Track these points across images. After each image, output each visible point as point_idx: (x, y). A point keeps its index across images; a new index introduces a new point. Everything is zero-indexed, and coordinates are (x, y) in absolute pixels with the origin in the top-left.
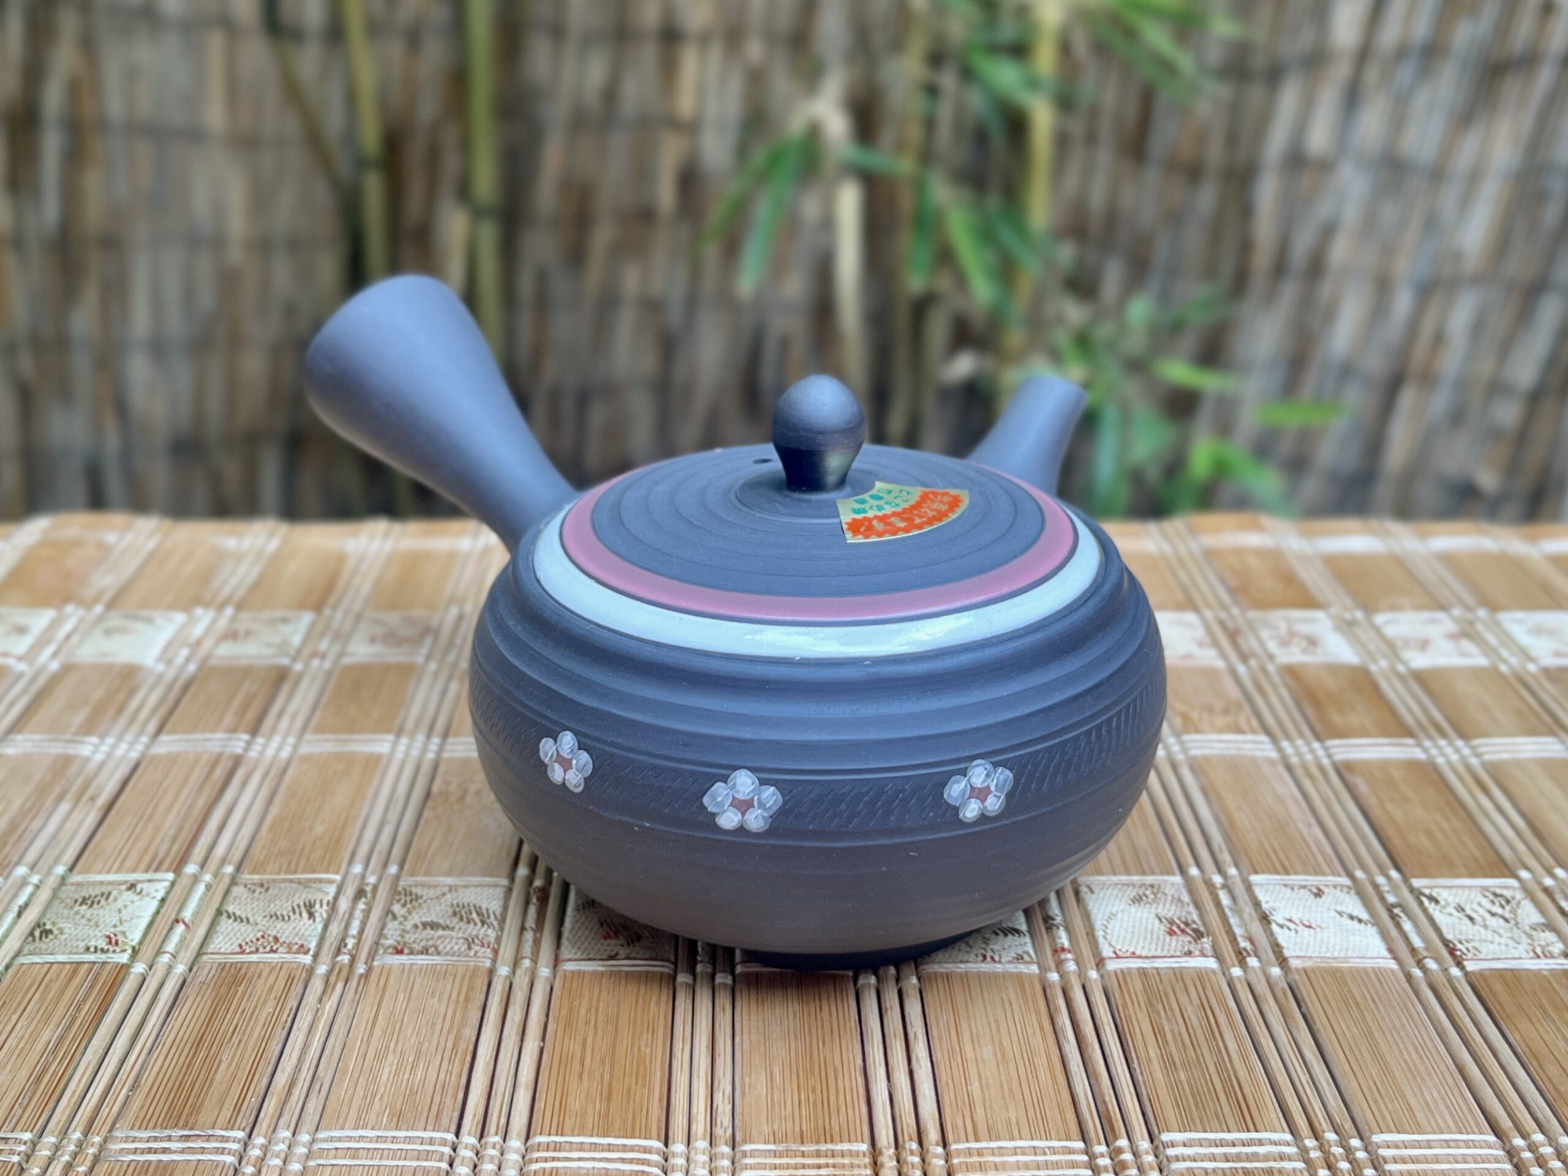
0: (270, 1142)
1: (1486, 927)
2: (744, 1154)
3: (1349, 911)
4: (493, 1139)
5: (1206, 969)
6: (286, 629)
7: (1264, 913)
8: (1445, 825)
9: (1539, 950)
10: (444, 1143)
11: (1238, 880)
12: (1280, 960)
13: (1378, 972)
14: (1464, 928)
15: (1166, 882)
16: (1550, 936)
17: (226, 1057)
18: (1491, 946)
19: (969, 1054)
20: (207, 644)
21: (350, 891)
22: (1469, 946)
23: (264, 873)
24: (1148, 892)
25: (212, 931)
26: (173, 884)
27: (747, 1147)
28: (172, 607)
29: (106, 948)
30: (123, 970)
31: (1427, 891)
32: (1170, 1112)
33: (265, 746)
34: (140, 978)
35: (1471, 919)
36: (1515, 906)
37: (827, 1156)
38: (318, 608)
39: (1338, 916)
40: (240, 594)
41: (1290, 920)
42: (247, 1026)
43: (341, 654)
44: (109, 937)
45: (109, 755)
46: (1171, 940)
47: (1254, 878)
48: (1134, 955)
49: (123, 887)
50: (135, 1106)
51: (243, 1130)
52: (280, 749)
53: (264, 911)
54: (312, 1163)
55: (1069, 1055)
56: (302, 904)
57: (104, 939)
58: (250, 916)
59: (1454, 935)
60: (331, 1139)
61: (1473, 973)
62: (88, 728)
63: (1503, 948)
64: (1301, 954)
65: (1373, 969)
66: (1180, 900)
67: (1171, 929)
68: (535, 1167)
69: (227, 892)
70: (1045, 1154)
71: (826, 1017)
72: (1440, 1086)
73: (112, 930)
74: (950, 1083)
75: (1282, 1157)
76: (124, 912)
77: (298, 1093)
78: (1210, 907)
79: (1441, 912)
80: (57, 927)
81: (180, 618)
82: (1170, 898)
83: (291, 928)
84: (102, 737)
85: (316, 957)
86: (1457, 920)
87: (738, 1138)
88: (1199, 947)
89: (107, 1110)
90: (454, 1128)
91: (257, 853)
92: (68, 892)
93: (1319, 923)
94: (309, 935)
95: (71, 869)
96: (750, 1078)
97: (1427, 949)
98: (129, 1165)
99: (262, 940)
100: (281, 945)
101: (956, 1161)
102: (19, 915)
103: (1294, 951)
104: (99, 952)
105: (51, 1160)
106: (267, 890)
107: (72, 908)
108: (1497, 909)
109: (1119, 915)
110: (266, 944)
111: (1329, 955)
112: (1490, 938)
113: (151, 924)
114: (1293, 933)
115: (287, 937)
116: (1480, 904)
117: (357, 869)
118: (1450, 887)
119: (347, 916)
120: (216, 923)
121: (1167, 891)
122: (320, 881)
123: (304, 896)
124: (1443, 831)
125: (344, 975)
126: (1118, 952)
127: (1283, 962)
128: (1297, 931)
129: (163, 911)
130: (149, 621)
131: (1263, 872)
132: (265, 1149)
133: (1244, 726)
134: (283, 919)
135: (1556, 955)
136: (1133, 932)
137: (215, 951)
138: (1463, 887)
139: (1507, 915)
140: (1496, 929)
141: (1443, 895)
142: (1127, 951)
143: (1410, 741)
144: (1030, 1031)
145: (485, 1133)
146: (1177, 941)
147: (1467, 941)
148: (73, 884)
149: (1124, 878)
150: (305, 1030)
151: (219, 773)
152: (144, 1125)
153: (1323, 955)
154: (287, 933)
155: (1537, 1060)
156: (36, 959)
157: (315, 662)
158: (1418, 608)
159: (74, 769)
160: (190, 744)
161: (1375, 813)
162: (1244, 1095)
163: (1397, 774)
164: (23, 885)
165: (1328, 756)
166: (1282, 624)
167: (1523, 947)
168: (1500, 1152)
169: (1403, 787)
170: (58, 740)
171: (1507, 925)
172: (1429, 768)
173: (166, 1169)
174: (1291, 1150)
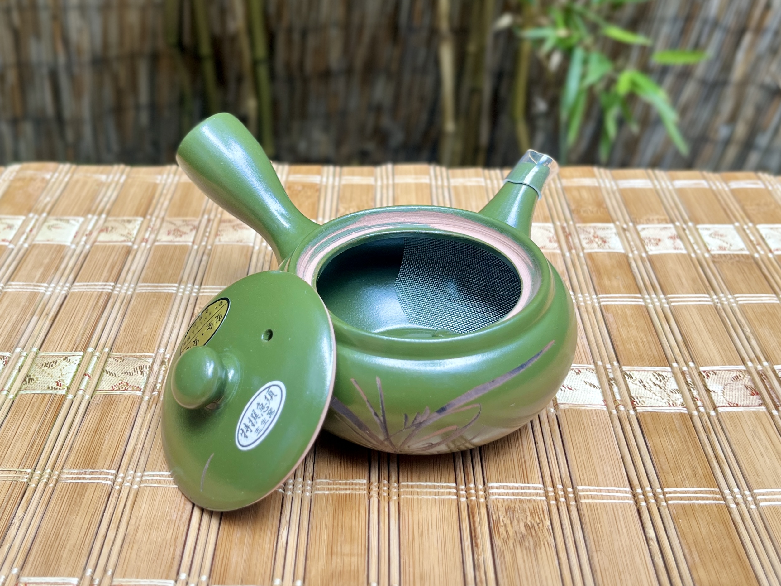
0: (125, 475)
1: (650, 391)
2: (317, 484)
3: (590, 382)
6: (130, 226)
8: (645, 340)
9: (671, 403)
12: (555, 404)
14: (640, 391)
16: (679, 396)
17: (107, 437)
18: (650, 399)
20: (95, 234)
21: (158, 361)
22: (640, 400)
23: (122, 353)
25: (100, 379)
26: (83, 357)
27: (318, 481)
28: (77, 214)
29: (56, 387)
30: (64, 397)
31: (628, 373)
32: (493, 473)
33: (121, 288)
34: (71, 401)
35: (645, 386)
36: (666, 381)
37: (349, 485)
38: (144, 216)
39: (585, 384)
40: (108, 206)
41: (563, 386)
42: (115, 424)
43: (155, 240)
44: (57, 382)
45: (53, 292)
49: (62, 359)
50: (71, 459)
51: (115, 470)
52: (127, 290)
53: (122, 371)
54: (142, 485)
56: (138, 367)
57: (55, 383)
58: (116, 373)
59: (635, 394)
60: (150, 475)
61: (639, 413)
62: (43, 279)
63: (656, 401)
64: (565, 402)
65: (595, 410)
69: (106, 361)
70: (438, 489)
72: (612, 465)
73: (58, 379)
75: (537, 495)
76: (63, 370)
77: (137, 454)
79: (632, 382)
80: (36, 377)
81: (81, 219)
83: (133, 379)
84: (49, 284)
85: (144, 392)
86: (638, 387)
87: (315, 477)
89: (60, 460)
91: (118, 341)
92: (39, 361)
93: (575, 387)
94: (141, 382)
95: (40, 349)
97: (621, 401)
98: (70, 484)
99: (121, 384)
100: (129, 387)
101: (402, 491)
102: (19, 371)
103: (561, 400)
104: (53, 389)
105: (39, 480)
106: (123, 360)
107: (41, 368)
108: (657, 382)
110: (123, 386)
111: (576, 403)
112: (651, 397)
113: (74, 376)
114: (563, 391)
115: (132, 383)
116: (650, 379)
117: (162, 350)
118: (639, 371)
119: (157, 373)
120: (102, 376)
122: (146, 356)
123: (139, 364)
124: (643, 342)
125: (155, 401)
127: (556, 406)
128: (565, 391)
129: (79, 370)
130: (68, 221)
132: (124, 478)
134: (130, 375)
135: (678, 405)
137: (102, 389)
138: (645, 371)
139: (661, 386)
140: (655, 392)
141: (635, 374)
143: (639, 295)
147: (640, 398)
148: (41, 357)
150: (139, 426)
151: (101, 302)
152: (75, 467)
153: (574, 403)
154: (132, 382)
155: (657, 454)
156: (27, 392)
157: (144, 244)
158: (660, 221)
159: (38, 298)
160: (88, 287)
161: (614, 333)
162: (526, 467)
163: (628, 312)
164: (20, 356)
165: (599, 303)
166: (592, 231)
167: (665, 400)
168: (630, 496)
169: (630, 319)
170: (30, 285)
171: (660, 390)
172: (645, 310)
173: (84, 486)
174: (542, 492)
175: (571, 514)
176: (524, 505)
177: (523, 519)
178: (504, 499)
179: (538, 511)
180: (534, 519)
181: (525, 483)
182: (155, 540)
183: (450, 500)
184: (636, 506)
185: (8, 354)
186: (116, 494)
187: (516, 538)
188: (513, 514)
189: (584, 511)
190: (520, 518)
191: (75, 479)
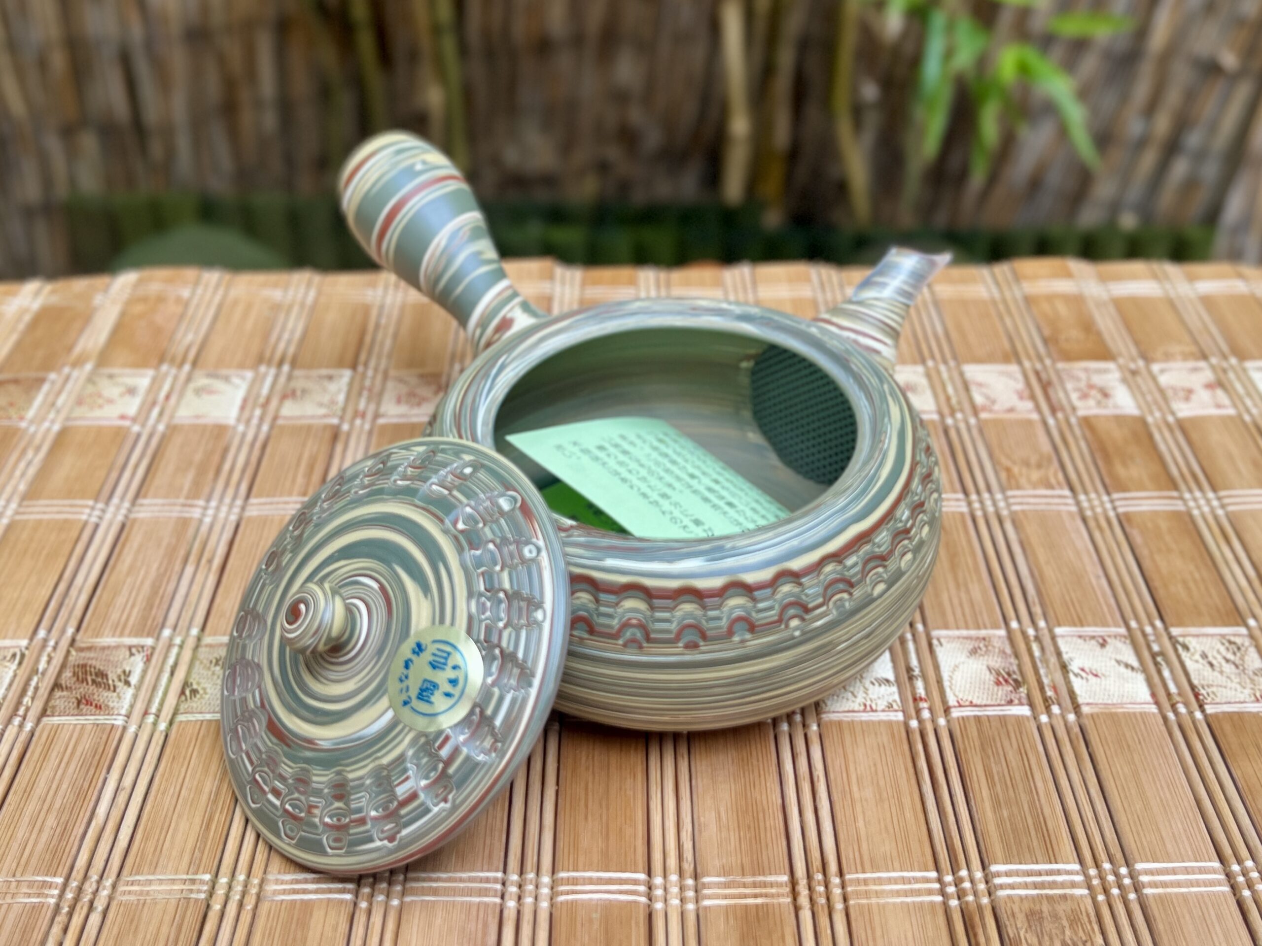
1: (1221, 672)
2: (704, 886)
3: (1125, 660)
4: (530, 874)
5: (1022, 716)
6: (332, 387)
7: (1064, 662)
8: (1197, 576)
10: (496, 880)
11: (1046, 632)
12: (1075, 705)
13: (1143, 715)
14: (1206, 674)
15: (994, 636)
18: (1224, 690)
19: (856, 795)
20: (274, 403)
22: (1209, 690)
24: (981, 645)
27: (706, 880)
28: (241, 366)
31: (1181, 639)
32: (996, 846)
35: (1211, 665)
36: (1243, 653)
37: (760, 887)
38: (354, 367)
39: (1116, 665)
40: (292, 350)
41: (1083, 670)
43: (377, 415)
45: (215, 517)
46: (998, 690)
47: (1058, 631)
48: (972, 705)
54: (407, 899)
55: (926, 794)
59: (1199, 680)
60: (418, 880)
61: (1211, 715)
62: (194, 494)
63: (1233, 692)
64: (1091, 701)
65: (1141, 713)
66: (1004, 652)
67: (998, 679)
68: (562, 898)
70: (910, 883)
71: (755, 762)
72: (1183, 819)
74: (843, 819)
75: (1073, 885)
78: (1026, 659)
79: (1191, 659)
80: (201, 687)
81: (249, 375)
82: (997, 650)
84: (207, 500)
86: (1201, 667)
87: (699, 870)
88: (1018, 696)
90: (501, 867)
92: (202, 653)
93: (1104, 672)
95: (203, 630)
96: (705, 817)
97: (1179, 695)
98: (282, 903)
101: (849, 889)
102: (172, 673)
103: (1085, 698)
105: (228, 896)
107: (208, 667)
108: (1230, 656)
109: (961, 667)
111: (1110, 702)
112: (1224, 684)
114: (1084, 681)
116: (1218, 651)
118: (1197, 636)
121: (995, 644)
124: (1195, 581)
126: (960, 701)
127: (1077, 708)
128: (1087, 680)
130: (227, 379)
131: (1065, 625)
133: (1053, 481)
136: (971, 683)
138: (1207, 635)
139: (1238, 662)
140: (1229, 675)
141: (1192, 642)
142: (967, 700)
143: (1175, 494)
144: (898, 773)
145: (524, 871)
146: (1002, 690)
147: (1208, 687)
148: (207, 646)
149: (964, 633)
153: (1106, 702)
155: (1252, 794)
156: (191, 717)
157: (358, 422)
158: (1186, 357)
159: (191, 532)
160: (274, 506)
161: (1147, 564)
162: (1047, 830)
163: (1164, 525)
164: (170, 646)
165: (1114, 508)
166: (1083, 375)
167: (1247, 691)
168: (1222, 877)
169: (1168, 538)
170: (175, 505)
171: (1237, 671)
172: (1187, 519)
174: (1079, 878)
175: (1133, 917)
176: (1057, 908)
177: (1059, 934)
178: (1020, 896)
179: (1081, 917)
180: (1076, 934)
181: (1051, 863)
183: (932, 904)
184: (1235, 895)
185: (149, 641)
188: (1041, 925)
189: (1155, 910)
190: (1054, 931)
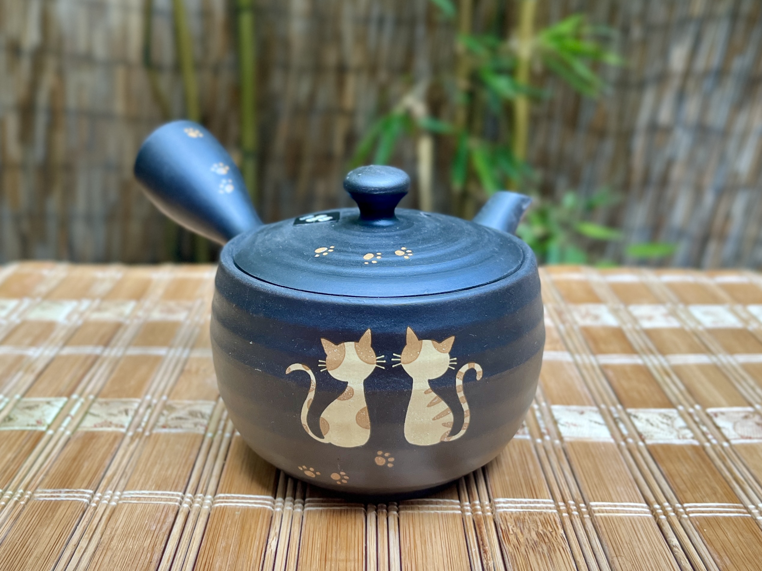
0: (103, 495)
1: (658, 427)
2: (309, 502)
3: (595, 420)
4: (199, 495)
5: (525, 439)
6: (123, 308)
7: (555, 420)
8: (647, 389)
9: (681, 437)
10: (178, 496)
11: (545, 407)
12: (560, 438)
14: (648, 428)
16: (687, 431)
17: (86, 464)
20: (87, 313)
21: (145, 405)
22: (649, 434)
23: (107, 399)
25: (83, 419)
26: (66, 402)
27: (311, 499)
28: (71, 299)
29: (36, 425)
30: (43, 433)
31: (633, 414)
32: (499, 490)
33: (111, 352)
34: (51, 436)
36: (673, 420)
38: (138, 300)
39: (589, 422)
40: (103, 294)
41: (567, 423)
42: (96, 454)
43: (148, 317)
44: (37, 420)
45: (41, 355)
47: (553, 407)
49: (45, 403)
50: (46, 481)
51: (92, 490)
52: (116, 353)
53: (106, 413)
54: (121, 502)
56: (123, 410)
57: (35, 421)
58: (100, 415)
59: (643, 431)
60: (130, 494)
61: (649, 444)
62: (32, 344)
63: (665, 435)
64: (570, 436)
65: (603, 443)
68: (217, 505)
69: (91, 405)
70: (441, 504)
72: (625, 486)
73: (39, 418)
75: (547, 508)
76: (44, 412)
77: (116, 478)
79: (638, 421)
80: (16, 417)
81: (75, 303)
83: (117, 419)
84: (38, 347)
85: (128, 430)
86: (645, 425)
89: (34, 482)
90: (183, 490)
91: (105, 391)
92: (21, 405)
93: (580, 424)
94: (125, 421)
95: (23, 396)
97: (628, 434)
98: (42, 502)
99: (104, 423)
100: (113, 425)
103: (567, 435)
104: (33, 426)
105: (10, 499)
106: (108, 405)
107: (22, 410)
108: (664, 421)
110: (106, 424)
112: (659, 432)
113: (56, 417)
115: (116, 422)
116: (657, 419)
118: (645, 412)
119: (142, 415)
120: (85, 417)
122: (132, 402)
123: (124, 407)
124: (645, 391)
125: (139, 436)
128: (569, 427)
129: (61, 412)
131: (557, 405)
132: (101, 498)
134: (114, 416)
135: (688, 438)
137: (84, 426)
138: (650, 412)
139: (669, 424)
140: (662, 428)
141: (640, 415)
143: (636, 356)
145: (197, 493)
148: (22, 402)
150: (121, 456)
152: (50, 488)
153: (580, 437)
155: (672, 477)
156: (6, 428)
157: (136, 320)
158: (650, 303)
159: (25, 360)
161: (615, 384)
162: (534, 486)
163: (628, 370)
165: (597, 362)
166: (584, 310)
167: (674, 435)
168: (647, 510)
169: (630, 375)
170: (18, 349)
171: (668, 427)
172: (644, 368)
173: (58, 504)
174: (552, 506)
175: (586, 525)
176: (535, 517)
177: (535, 529)
178: (512, 512)
179: (550, 521)
180: (546, 529)
181: (534, 499)
182: (131, 547)
183: (454, 515)
184: (655, 519)
186: (92, 510)
187: (527, 544)
188: (523, 525)
189: (600, 524)
190: (531, 527)
191: (49, 497)
